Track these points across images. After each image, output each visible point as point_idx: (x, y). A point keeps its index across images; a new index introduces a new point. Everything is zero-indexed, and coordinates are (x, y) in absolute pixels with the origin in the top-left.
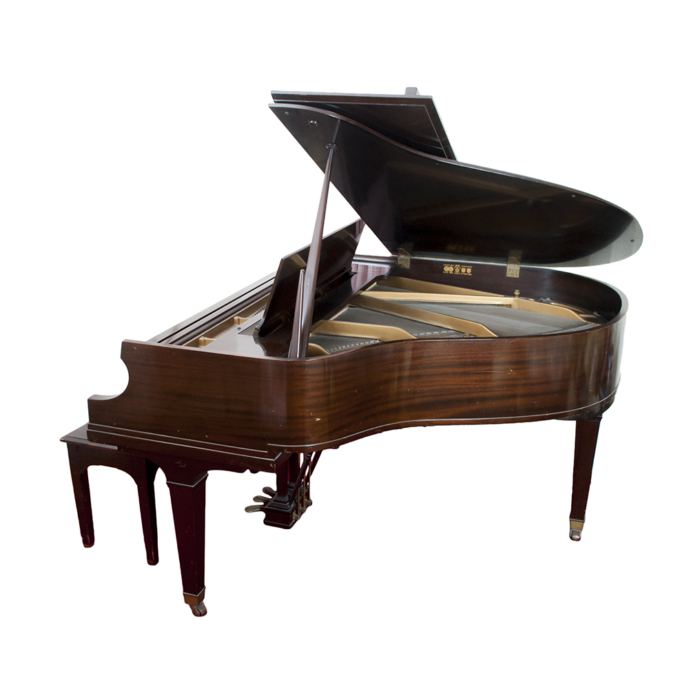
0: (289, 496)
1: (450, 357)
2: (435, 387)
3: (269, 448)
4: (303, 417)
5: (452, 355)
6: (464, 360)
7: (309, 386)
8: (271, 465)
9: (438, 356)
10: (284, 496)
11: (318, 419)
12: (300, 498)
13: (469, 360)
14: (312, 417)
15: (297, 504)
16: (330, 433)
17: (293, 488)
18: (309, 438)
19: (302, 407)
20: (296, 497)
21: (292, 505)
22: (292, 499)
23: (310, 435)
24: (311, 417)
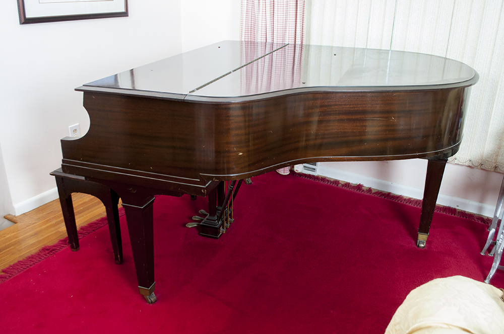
0: (218, 216)
1: (346, 106)
2: (333, 131)
3: (200, 177)
4: (229, 152)
5: (348, 105)
6: (356, 109)
7: (233, 126)
8: (202, 191)
9: (336, 105)
10: (214, 216)
11: (241, 154)
12: (225, 217)
13: (361, 109)
14: (236, 151)
15: (223, 222)
16: (249, 165)
17: (220, 210)
18: (233, 168)
19: (228, 143)
20: (222, 217)
21: (220, 223)
22: (219, 218)
23: (234, 166)
24: (234, 152)
